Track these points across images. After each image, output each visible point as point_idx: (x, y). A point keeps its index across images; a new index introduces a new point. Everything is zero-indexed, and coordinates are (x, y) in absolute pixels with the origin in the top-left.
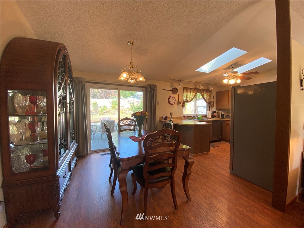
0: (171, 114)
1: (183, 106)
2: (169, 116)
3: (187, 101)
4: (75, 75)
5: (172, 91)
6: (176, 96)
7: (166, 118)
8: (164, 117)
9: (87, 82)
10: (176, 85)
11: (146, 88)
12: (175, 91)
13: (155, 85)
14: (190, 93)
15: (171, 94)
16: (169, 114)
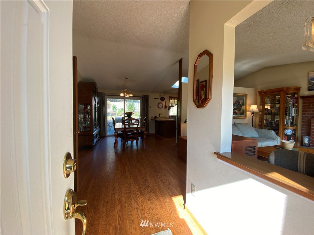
0: (159, 115)
1: (169, 109)
2: (158, 116)
3: (172, 106)
4: (99, 91)
5: (160, 99)
6: (164, 103)
7: (156, 117)
8: (154, 117)
9: (105, 95)
10: (163, 95)
11: (142, 97)
12: (162, 99)
13: (148, 96)
14: (175, 100)
15: (160, 101)
16: (159, 114)
